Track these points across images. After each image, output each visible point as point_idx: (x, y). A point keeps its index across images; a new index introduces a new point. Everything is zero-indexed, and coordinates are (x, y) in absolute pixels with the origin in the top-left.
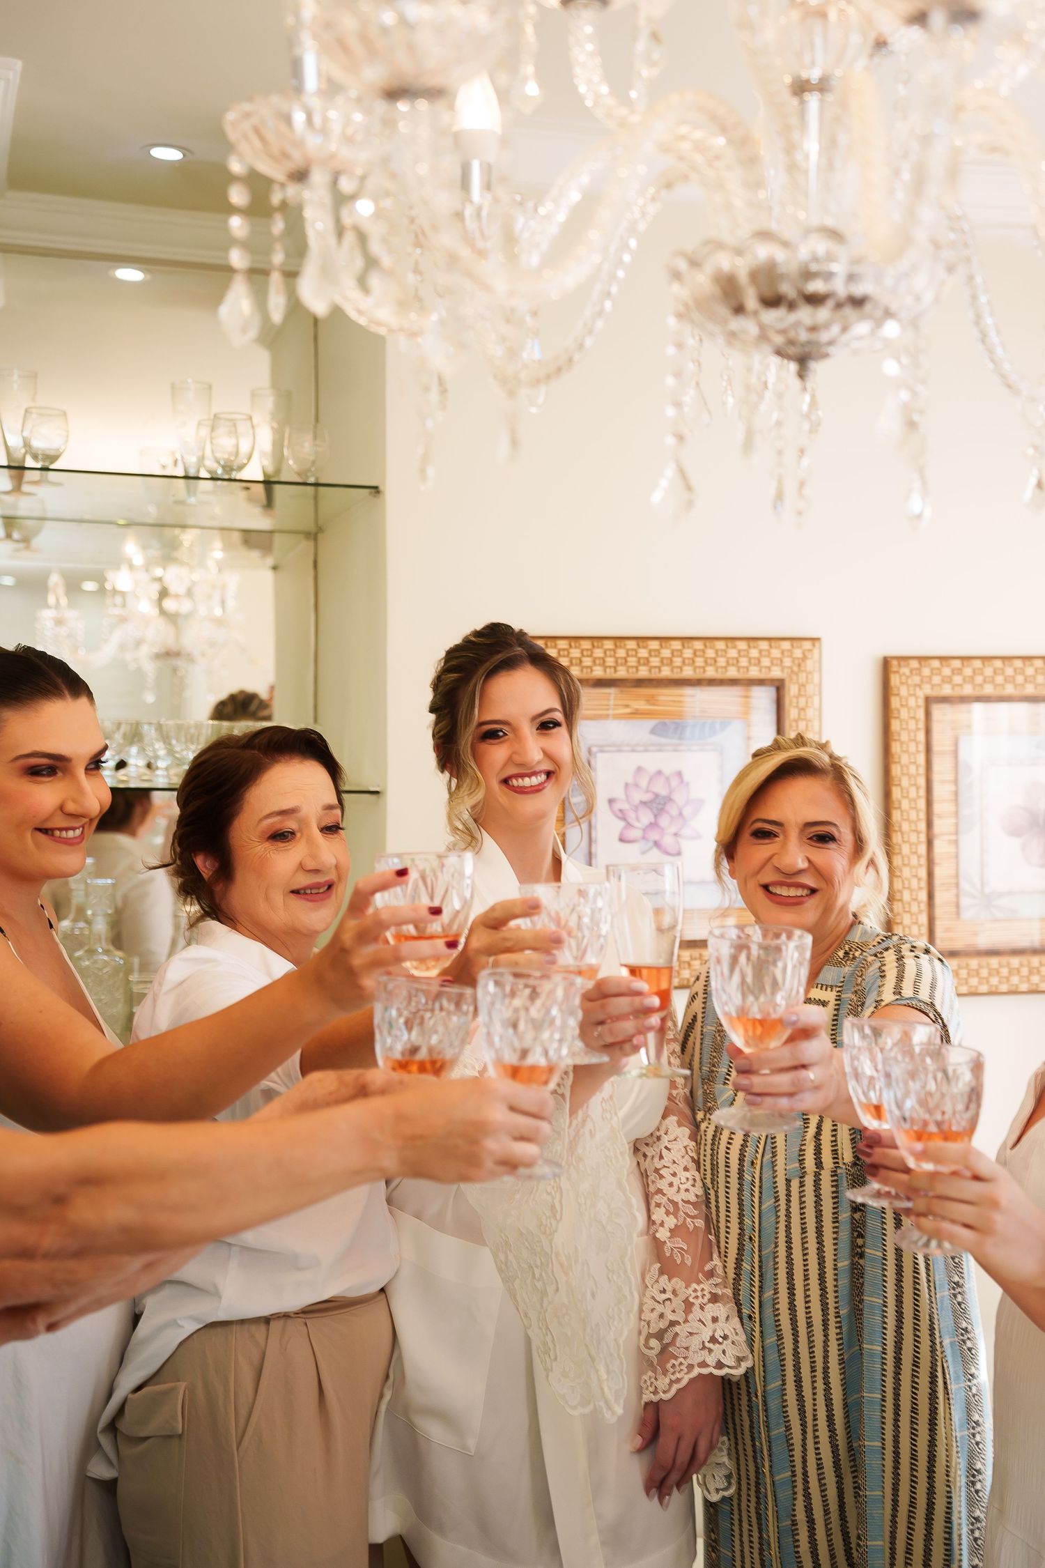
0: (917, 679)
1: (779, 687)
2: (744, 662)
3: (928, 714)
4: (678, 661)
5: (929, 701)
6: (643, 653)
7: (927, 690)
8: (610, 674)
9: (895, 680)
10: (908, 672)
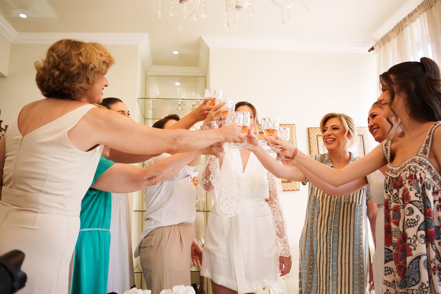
0: (314, 132)
3: (317, 138)
7: (317, 134)
9: (310, 132)
10: (313, 130)
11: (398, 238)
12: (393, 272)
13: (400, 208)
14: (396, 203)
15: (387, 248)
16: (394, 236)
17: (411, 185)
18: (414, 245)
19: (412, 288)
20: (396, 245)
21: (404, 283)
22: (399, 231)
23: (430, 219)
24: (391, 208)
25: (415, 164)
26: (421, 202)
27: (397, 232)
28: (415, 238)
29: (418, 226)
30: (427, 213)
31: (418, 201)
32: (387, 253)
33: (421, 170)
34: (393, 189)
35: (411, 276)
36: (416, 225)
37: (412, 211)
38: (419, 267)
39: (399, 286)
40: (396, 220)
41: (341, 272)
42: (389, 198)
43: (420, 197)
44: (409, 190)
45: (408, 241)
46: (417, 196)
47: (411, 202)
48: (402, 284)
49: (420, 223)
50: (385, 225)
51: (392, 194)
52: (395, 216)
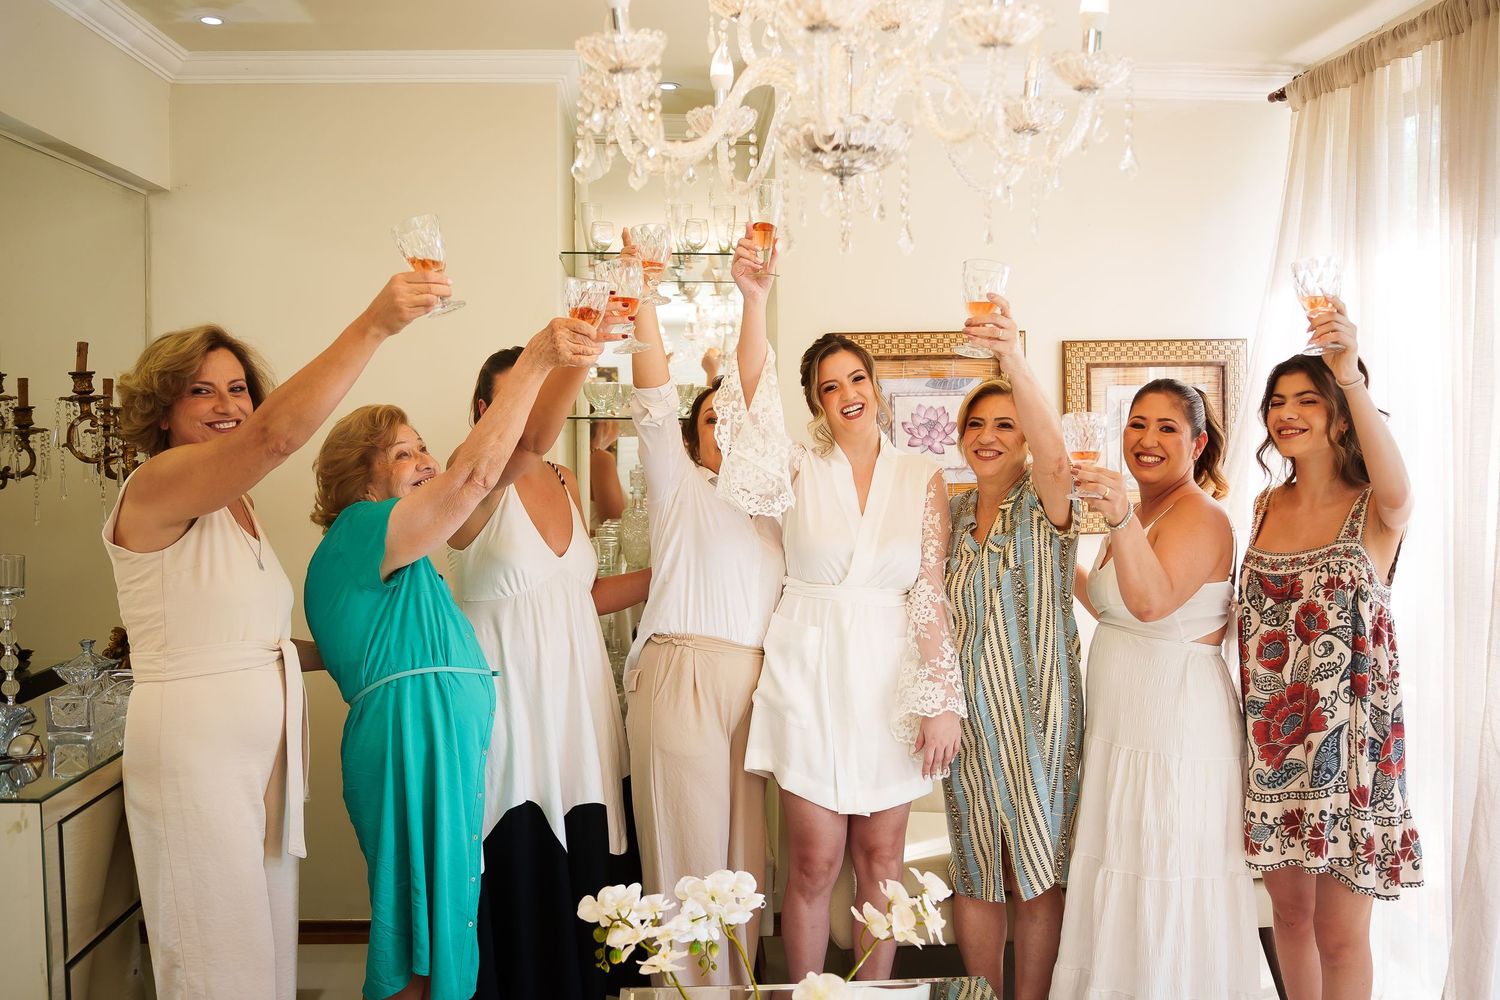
0: (1081, 354)
3: (1088, 374)
4: (941, 345)
5: (1089, 366)
6: (921, 341)
7: (1087, 360)
8: (902, 353)
9: (1068, 354)
10: (1076, 350)
11: (1272, 694)
14: (1271, 625)
16: (1262, 689)
17: (1331, 599)
18: (1331, 709)
19: (1326, 786)
21: (1279, 777)
22: (1275, 682)
23: (1362, 656)
24: (1249, 634)
25: (1337, 558)
26: (1346, 627)
27: (1268, 683)
28: (1333, 697)
29: (1341, 673)
30: (1357, 646)
31: (1342, 627)
33: (1352, 564)
35: (1324, 767)
36: (1337, 673)
37: (1330, 648)
38: (1338, 746)
39: (1266, 784)
40: (1269, 658)
42: (1245, 614)
43: (1347, 618)
44: (1326, 609)
45: (1321, 704)
46: (1340, 618)
47: (1329, 632)
48: (1274, 779)
49: (1343, 667)
51: (1253, 607)
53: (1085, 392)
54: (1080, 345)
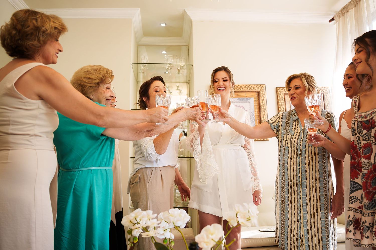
0: (282, 91)
1: (258, 93)
2: (252, 88)
3: (284, 96)
4: (241, 88)
5: (284, 94)
7: (284, 92)
9: (278, 91)
10: (280, 89)
11: (368, 169)
12: (358, 200)
13: (372, 144)
14: (366, 141)
15: (353, 180)
16: (364, 168)
20: (365, 175)
21: (372, 205)
22: (368, 164)
24: (361, 147)
27: (366, 165)
32: (353, 184)
34: (363, 130)
39: (366, 208)
40: (366, 155)
41: (310, 203)
42: (358, 139)
48: (370, 206)
50: (351, 162)
51: (361, 136)
52: (365, 152)
53: (284, 102)
54: (282, 88)
